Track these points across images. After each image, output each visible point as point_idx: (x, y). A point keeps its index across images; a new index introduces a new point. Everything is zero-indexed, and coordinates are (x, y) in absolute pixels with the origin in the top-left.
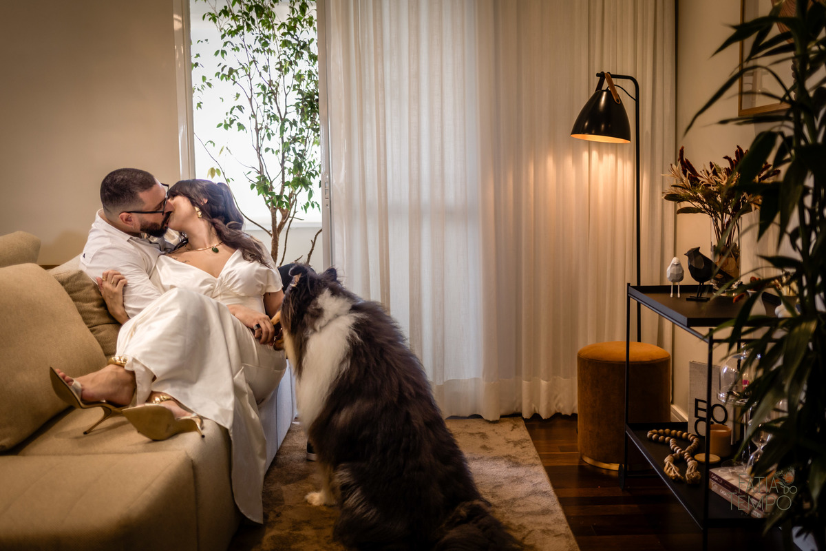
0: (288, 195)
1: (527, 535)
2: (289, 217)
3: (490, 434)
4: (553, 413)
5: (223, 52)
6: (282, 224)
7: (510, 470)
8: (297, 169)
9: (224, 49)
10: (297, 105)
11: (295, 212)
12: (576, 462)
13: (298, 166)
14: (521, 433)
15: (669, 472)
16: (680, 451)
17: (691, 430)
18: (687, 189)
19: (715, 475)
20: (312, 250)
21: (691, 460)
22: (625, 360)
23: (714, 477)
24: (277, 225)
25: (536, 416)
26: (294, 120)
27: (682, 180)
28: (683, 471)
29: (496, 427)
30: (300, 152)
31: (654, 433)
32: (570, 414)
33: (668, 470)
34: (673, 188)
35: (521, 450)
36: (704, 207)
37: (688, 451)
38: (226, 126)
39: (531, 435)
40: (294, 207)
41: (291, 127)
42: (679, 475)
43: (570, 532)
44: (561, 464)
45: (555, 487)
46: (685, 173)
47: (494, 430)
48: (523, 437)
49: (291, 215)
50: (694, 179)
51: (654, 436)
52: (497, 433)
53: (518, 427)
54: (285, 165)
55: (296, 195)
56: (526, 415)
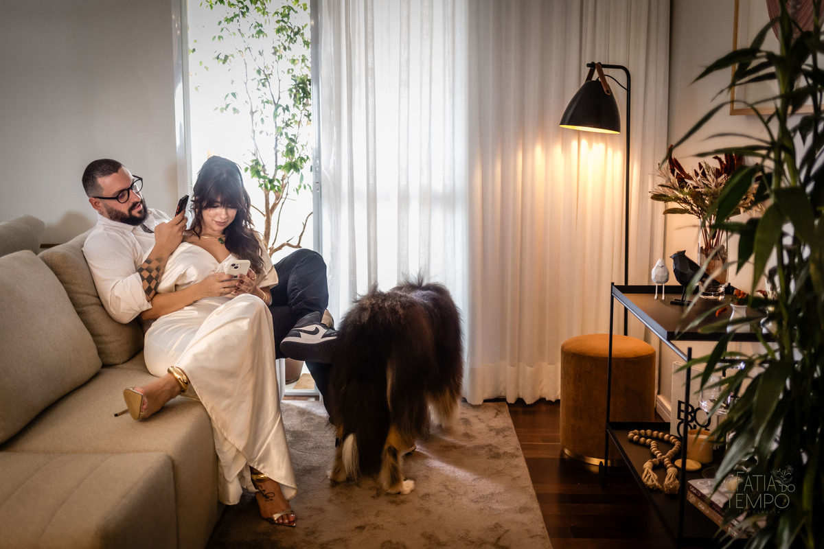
0: (280, 179)
1: (503, 535)
2: (282, 198)
3: (473, 420)
4: (537, 398)
5: (220, 37)
6: (275, 205)
7: (490, 461)
8: (289, 153)
9: (221, 34)
10: (291, 90)
11: (287, 194)
12: (556, 455)
13: (291, 151)
14: (504, 420)
15: (647, 480)
16: (661, 456)
17: (673, 431)
18: (675, 189)
19: (693, 487)
20: (303, 232)
21: (671, 466)
22: (608, 356)
23: (692, 489)
24: (270, 206)
25: (520, 401)
26: (287, 106)
27: (670, 179)
28: (661, 480)
29: (480, 413)
30: (293, 137)
31: (636, 435)
32: (554, 401)
33: (646, 478)
34: (660, 187)
35: (503, 440)
36: (692, 208)
37: (668, 457)
38: (222, 110)
39: (514, 423)
40: (286, 188)
41: (284, 112)
42: (657, 484)
43: (546, 533)
44: (542, 456)
45: (534, 482)
46: (673, 172)
47: (477, 416)
48: (506, 425)
49: (284, 196)
50: (682, 178)
51: (635, 437)
52: (480, 419)
53: (502, 413)
54: (278, 148)
55: (288, 178)
56: (511, 400)
